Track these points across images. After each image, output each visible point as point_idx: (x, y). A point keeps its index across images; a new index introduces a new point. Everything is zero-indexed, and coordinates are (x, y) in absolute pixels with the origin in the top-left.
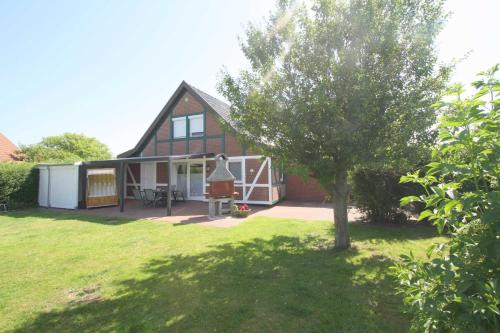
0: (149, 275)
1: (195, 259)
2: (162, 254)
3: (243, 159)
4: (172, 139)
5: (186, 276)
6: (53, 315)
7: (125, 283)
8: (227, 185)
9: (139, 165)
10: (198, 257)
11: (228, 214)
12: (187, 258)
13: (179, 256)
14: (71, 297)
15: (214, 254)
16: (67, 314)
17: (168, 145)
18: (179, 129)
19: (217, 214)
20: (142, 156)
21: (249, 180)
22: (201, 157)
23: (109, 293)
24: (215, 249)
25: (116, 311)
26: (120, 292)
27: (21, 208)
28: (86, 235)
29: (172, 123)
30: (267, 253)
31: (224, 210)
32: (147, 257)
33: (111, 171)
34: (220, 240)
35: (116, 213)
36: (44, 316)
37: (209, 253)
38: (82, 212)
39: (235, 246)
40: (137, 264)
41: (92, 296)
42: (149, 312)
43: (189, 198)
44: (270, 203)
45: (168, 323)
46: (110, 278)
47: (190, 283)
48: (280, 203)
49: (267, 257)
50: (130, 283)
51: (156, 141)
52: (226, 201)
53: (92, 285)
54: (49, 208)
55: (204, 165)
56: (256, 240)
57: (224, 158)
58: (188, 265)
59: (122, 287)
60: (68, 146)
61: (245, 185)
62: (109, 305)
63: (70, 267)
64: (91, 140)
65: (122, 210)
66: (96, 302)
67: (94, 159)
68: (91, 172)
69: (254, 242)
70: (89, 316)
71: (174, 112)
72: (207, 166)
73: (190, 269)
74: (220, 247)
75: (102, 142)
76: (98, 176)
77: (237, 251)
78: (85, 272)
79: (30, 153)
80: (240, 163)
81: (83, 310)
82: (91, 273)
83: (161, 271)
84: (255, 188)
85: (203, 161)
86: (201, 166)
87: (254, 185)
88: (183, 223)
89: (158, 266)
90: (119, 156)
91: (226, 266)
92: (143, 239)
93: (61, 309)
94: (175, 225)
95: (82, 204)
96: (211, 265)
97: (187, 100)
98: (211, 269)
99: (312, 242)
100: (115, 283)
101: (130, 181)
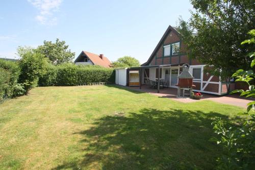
0: (141, 113)
1: (161, 112)
2: (149, 107)
3: (202, 67)
4: (163, 57)
5: (154, 117)
6: (110, 117)
7: (132, 114)
8: (188, 81)
9: (149, 69)
10: (163, 112)
11: (188, 96)
12: (159, 111)
13: (155, 110)
14: (116, 114)
15: (171, 112)
16: (114, 118)
17: (161, 59)
18: (167, 51)
19: (182, 96)
20: (150, 65)
21: (206, 79)
22: (177, 65)
23: (127, 115)
24: (173, 111)
25: (127, 121)
26: (130, 116)
27: (111, 84)
28: (126, 96)
29: (164, 48)
30: (201, 119)
31: (186, 94)
32: (143, 107)
33: (137, 72)
34: (177, 107)
35: (138, 89)
36: (108, 116)
37: (169, 112)
38: (128, 87)
39: (184, 112)
40: (139, 109)
41: (122, 115)
42: (136, 125)
43: (170, 86)
44: (219, 94)
45: (141, 130)
46: (128, 111)
47: (155, 120)
48: (227, 95)
49: (199, 120)
50: (134, 114)
51: (156, 58)
52: (188, 89)
53: (123, 112)
54: (118, 85)
55: (179, 70)
56: (199, 112)
57: (187, 66)
58: (157, 114)
59: (131, 115)
60: (125, 61)
61: (202, 82)
62: (126, 119)
63: (119, 105)
64: (133, 59)
65: (140, 88)
66: (122, 117)
67: (134, 67)
68: (131, 72)
69: (196, 112)
70: (119, 120)
71: (164, 43)
73: (158, 115)
74: (176, 110)
75: (137, 59)
76: (133, 74)
77: (184, 114)
78: (122, 107)
79: (114, 64)
80: (200, 69)
81: (118, 118)
82: (124, 108)
83: (146, 113)
84: (209, 84)
85: (178, 68)
86: (177, 70)
87: (208, 82)
88: (163, 97)
89: (146, 111)
90: (141, 65)
91: (174, 118)
92: (145, 101)
93: (113, 116)
94: (159, 97)
95: (128, 84)
96: (167, 116)
97: (171, 35)
98: (166, 118)
99: (237, 120)
100: (130, 113)
101: (145, 76)
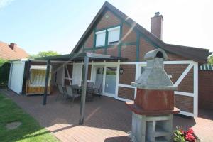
4: (95, 48)
9: (72, 66)
18: (100, 40)
29: (96, 36)
43: (104, 93)
51: (84, 49)
55: (118, 69)
65: (45, 103)
68: (33, 67)
71: (97, 28)
72: (121, 69)
86: (115, 69)
97: (107, 17)
101: (66, 76)
